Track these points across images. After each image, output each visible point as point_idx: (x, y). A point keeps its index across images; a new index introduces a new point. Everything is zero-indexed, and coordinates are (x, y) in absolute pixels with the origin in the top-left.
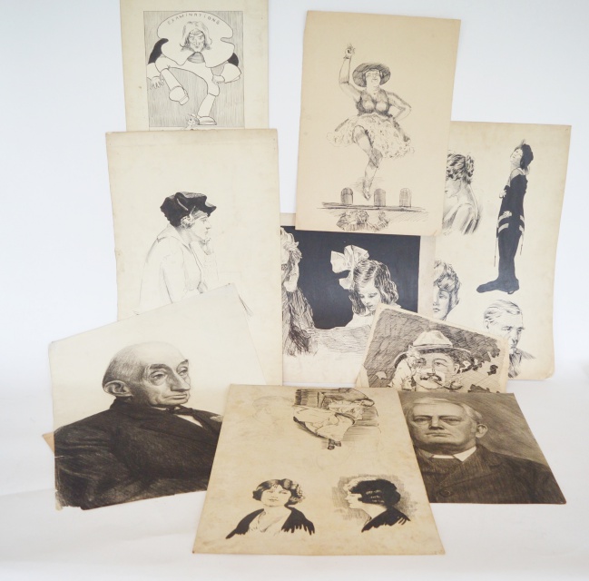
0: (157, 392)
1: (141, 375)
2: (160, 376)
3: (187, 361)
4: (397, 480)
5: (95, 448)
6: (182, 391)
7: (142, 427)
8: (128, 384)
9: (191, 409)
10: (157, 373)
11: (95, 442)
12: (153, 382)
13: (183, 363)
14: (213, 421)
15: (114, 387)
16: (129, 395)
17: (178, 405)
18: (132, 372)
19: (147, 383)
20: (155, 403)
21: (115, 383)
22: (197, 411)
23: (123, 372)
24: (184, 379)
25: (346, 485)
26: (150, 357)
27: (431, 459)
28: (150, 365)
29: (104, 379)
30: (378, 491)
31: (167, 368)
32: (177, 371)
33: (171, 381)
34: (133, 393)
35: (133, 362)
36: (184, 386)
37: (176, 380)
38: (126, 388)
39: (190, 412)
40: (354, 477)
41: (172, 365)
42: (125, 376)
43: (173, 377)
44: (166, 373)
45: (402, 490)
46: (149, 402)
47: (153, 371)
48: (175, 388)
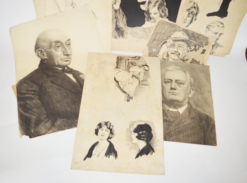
0: (58, 56)
1: (50, 46)
2: (58, 46)
3: (69, 39)
4: (153, 125)
5: (33, 96)
6: (68, 55)
7: (51, 82)
8: (45, 50)
9: (72, 69)
10: (57, 45)
11: (33, 92)
12: (56, 50)
13: (68, 40)
14: (81, 78)
15: (39, 52)
16: (46, 58)
17: (66, 66)
18: (46, 44)
19: (53, 50)
20: (57, 64)
21: (40, 50)
22: (74, 71)
23: (43, 44)
24: (69, 48)
25: (132, 127)
26: (54, 36)
27: (168, 111)
28: (54, 41)
29: (35, 48)
30: (144, 132)
31: (61, 43)
32: (66, 44)
33: (63, 50)
34: (48, 56)
35: (46, 39)
36: (69, 53)
37: (65, 49)
38: (45, 54)
39: (71, 71)
40: (136, 122)
41: (64, 41)
42: (44, 47)
43: (64, 47)
44: (61, 45)
45: (154, 132)
46: (54, 63)
47: (55, 44)
48: (65, 53)
